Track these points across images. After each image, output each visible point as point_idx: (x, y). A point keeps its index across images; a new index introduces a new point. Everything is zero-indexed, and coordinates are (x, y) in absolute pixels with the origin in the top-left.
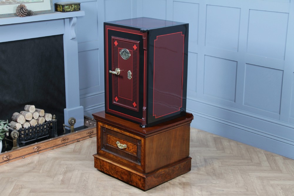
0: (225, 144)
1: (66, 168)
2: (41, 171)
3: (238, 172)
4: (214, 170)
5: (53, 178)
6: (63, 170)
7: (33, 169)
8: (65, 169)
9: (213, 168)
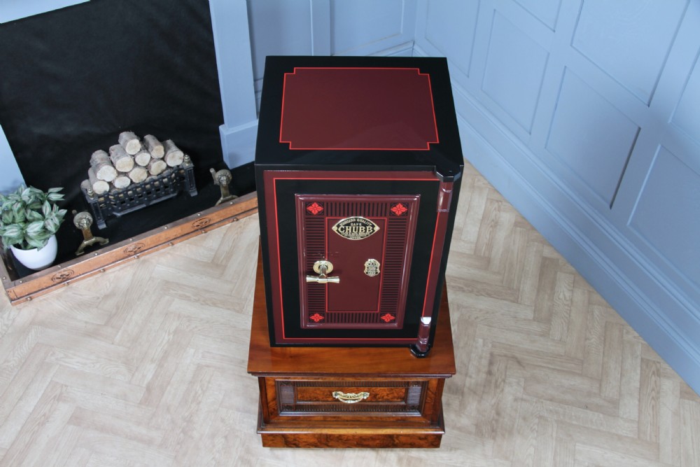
0: (561, 296)
1: (175, 332)
2: (118, 337)
3: (552, 435)
4: (498, 414)
5: (133, 375)
6: (166, 338)
7: (107, 324)
8: (171, 336)
9: (498, 404)
